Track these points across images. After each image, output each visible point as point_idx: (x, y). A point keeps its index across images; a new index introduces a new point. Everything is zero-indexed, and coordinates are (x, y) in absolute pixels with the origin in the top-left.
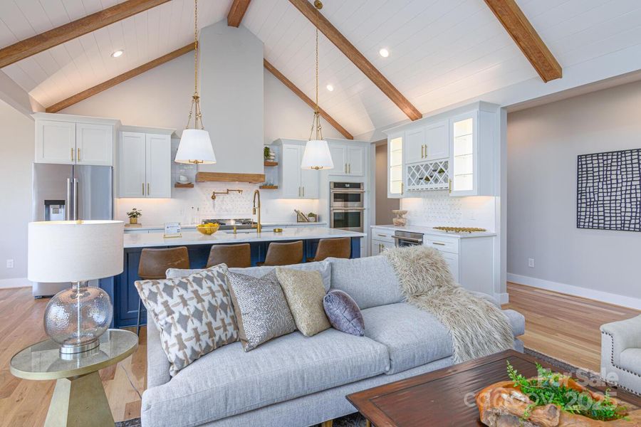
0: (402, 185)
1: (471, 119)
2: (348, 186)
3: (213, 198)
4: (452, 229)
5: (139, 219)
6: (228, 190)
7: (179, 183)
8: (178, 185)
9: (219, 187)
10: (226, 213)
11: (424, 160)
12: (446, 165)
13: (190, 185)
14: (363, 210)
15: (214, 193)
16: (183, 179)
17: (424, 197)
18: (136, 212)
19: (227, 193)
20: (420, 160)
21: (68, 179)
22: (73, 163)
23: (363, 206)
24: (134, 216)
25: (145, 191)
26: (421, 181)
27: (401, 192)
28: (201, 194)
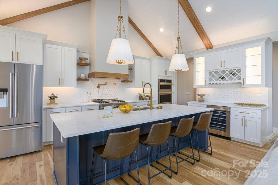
0: (205, 81)
1: (260, 47)
2: (166, 81)
3: (98, 87)
4: (245, 104)
5: (56, 100)
6: (106, 83)
7: (80, 78)
8: (79, 79)
9: (102, 81)
10: (105, 95)
11: (222, 68)
12: (239, 71)
13: (86, 80)
14: (171, 93)
15: (99, 84)
16: (83, 76)
17: (214, 87)
18: (54, 96)
19: (106, 84)
20: (220, 68)
21: (11, 73)
22: (14, 62)
23: (171, 92)
24: (53, 99)
25: (61, 82)
26: (220, 79)
27: (204, 85)
28: (92, 84)
